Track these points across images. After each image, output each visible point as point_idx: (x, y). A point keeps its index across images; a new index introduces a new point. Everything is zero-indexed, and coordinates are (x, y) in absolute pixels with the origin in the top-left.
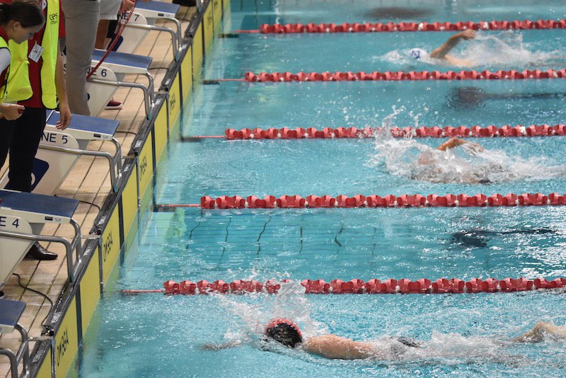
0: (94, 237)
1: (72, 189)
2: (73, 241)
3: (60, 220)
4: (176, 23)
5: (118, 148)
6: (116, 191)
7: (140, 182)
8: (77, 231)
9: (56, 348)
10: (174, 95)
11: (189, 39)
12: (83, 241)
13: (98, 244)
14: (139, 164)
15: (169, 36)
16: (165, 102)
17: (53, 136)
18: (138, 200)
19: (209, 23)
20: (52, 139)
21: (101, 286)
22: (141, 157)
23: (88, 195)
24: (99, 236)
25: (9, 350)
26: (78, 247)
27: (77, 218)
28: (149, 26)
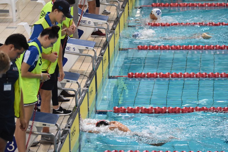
0: (86, 88)
1: (76, 69)
2: (78, 90)
3: (73, 82)
4: (118, 2)
5: (95, 53)
6: (94, 70)
7: (103, 67)
8: (79, 86)
9: (71, 133)
10: (117, 31)
11: (123, 9)
12: (81, 90)
13: (87, 91)
14: (103, 59)
15: (115, 8)
16: (113, 34)
17: (69, 48)
18: (103, 74)
19: (131, 2)
20: (69, 49)
21: (88, 108)
22: (104, 57)
23: (83, 72)
24: (87, 88)
25: (53, 134)
26: (79, 92)
27: (79, 81)
28: (107, 4)
